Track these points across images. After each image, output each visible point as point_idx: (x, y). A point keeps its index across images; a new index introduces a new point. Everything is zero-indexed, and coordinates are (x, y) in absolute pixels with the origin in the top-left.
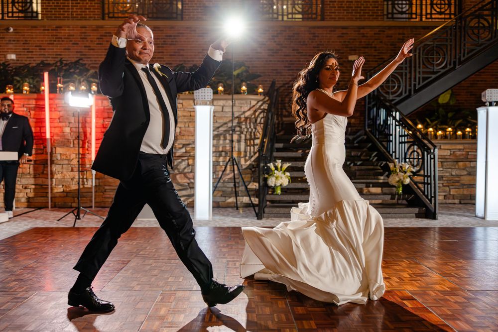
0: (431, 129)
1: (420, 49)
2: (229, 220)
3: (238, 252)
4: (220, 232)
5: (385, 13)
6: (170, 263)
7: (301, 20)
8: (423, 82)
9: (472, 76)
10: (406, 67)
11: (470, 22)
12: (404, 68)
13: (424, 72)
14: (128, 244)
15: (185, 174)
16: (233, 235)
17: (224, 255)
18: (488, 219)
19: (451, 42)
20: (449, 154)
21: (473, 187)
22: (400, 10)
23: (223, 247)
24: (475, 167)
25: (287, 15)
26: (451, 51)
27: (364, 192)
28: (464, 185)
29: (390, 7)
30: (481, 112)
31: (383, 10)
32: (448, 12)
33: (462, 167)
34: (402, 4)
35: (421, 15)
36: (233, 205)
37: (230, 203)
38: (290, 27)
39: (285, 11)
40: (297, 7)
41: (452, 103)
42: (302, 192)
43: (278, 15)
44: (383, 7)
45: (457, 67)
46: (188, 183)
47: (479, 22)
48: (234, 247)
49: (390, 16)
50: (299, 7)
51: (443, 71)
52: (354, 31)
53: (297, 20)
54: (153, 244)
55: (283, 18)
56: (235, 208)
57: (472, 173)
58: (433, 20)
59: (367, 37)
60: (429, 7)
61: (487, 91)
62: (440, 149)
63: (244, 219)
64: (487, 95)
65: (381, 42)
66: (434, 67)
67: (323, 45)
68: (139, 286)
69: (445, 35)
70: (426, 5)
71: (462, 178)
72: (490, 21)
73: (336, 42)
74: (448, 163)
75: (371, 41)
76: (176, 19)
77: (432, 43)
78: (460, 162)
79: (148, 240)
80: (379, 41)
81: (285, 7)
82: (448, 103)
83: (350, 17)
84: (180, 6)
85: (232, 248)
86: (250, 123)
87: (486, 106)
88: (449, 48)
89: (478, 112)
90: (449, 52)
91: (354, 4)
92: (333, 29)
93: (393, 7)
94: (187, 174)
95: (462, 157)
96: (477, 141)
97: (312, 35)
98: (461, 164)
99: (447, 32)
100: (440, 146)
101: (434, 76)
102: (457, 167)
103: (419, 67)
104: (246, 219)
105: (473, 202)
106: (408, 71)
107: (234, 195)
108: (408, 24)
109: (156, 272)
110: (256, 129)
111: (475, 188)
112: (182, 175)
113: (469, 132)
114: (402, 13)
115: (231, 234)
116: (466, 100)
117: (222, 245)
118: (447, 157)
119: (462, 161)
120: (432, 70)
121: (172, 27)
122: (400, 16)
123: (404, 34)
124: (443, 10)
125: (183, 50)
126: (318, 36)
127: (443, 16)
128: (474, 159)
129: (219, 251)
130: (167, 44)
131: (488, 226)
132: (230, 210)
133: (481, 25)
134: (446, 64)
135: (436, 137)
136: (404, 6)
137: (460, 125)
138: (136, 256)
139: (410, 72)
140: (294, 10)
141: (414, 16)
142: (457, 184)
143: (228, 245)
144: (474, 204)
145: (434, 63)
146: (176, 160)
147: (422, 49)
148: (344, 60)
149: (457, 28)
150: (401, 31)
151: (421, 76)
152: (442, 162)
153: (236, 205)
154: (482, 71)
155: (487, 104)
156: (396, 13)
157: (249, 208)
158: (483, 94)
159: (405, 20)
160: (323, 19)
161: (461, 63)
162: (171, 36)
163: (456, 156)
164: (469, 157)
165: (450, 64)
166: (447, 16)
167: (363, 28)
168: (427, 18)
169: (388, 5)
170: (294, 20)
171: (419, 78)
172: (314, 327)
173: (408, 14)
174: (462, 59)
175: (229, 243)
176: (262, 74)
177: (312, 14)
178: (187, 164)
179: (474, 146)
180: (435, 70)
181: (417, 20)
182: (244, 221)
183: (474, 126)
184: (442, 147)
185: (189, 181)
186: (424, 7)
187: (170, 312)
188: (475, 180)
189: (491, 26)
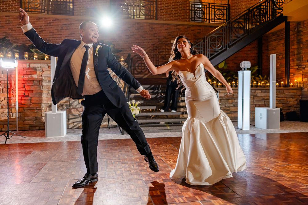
0: (215, 82)
1: (209, 39)
2: (105, 136)
3: (112, 155)
4: (101, 143)
5: (191, 17)
6: (72, 163)
7: (144, 19)
8: (211, 56)
9: (236, 54)
10: (202, 48)
11: (234, 25)
12: (201, 48)
13: (211, 51)
14: (44, 153)
15: (77, 109)
16: (108, 145)
17: (104, 157)
18: (244, 130)
19: (224, 35)
20: (224, 95)
21: (236, 113)
22: (198, 16)
23: (103, 152)
24: (237, 103)
25: (137, 16)
26: (224, 39)
27: (181, 117)
28: (232, 112)
29: (193, 14)
30: (240, 73)
31: (189, 16)
32: (223, 18)
33: (230, 102)
34: (199, 13)
35: (209, 20)
36: (106, 126)
37: (105, 125)
38: (138, 23)
39: (135, 13)
40: (142, 11)
41: (225, 68)
42: (146, 118)
43: (131, 15)
44: (189, 14)
45: (228, 49)
46: (79, 114)
47: (238, 25)
48: (109, 152)
49: (193, 19)
50: (143, 11)
51: (220, 51)
52: (174, 27)
53: (142, 19)
54: (60, 152)
55: (134, 17)
56: (108, 128)
57: (236, 105)
58: (215, 23)
59: (181, 30)
60: (213, 15)
61: (243, 62)
62: (220, 92)
63: (114, 135)
64: (243, 64)
65: (188, 33)
66: (216, 48)
67: (157, 34)
68: (54, 179)
69: (222, 31)
70: (212, 14)
71: (231, 108)
72: (244, 25)
73: (164, 32)
74: (224, 100)
75: (183, 33)
76: (69, 14)
77: (215, 35)
78: (229, 99)
79: (56, 150)
80: (187, 33)
81: (135, 11)
82: (223, 68)
83: (171, 18)
84: (71, 7)
85: (108, 152)
86: (116, 78)
87: (242, 70)
88: (223, 39)
89: (239, 73)
90: (224, 40)
91: (174, 12)
92: (162, 25)
93: (195, 14)
94: (78, 109)
95: (231, 97)
96: (238, 88)
97: (151, 28)
98: (230, 100)
99: (223, 30)
100: (220, 91)
101: (216, 53)
102: (228, 102)
103: (209, 48)
104: (115, 135)
105: (236, 121)
106: (203, 50)
107: (107, 120)
108: (202, 24)
109: (64, 169)
110: (119, 81)
111: (238, 113)
112: (75, 109)
113: (234, 84)
114: (199, 18)
115: (107, 144)
116: (232, 66)
117: (102, 151)
118: (223, 97)
119: (231, 99)
120: (215, 50)
121: (67, 20)
122: (198, 19)
123: (200, 30)
124: (220, 17)
125: (74, 33)
126: (154, 29)
127: (220, 21)
128: (237, 98)
129: (101, 154)
130: (64, 29)
131: (244, 134)
132: (105, 129)
133: (239, 27)
134: (222, 47)
135: (217, 86)
136: (200, 14)
137: (229, 80)
138: (50, 160)
139: (204, 51)
140: (140, 13)
141: (206, 20)
142: (228, 111)
143: (106, 151)
144: (237, 122)
145: (216, 46)
146: (71, 100)
147: (210, 38)
148: (169, 42)
149: (228, 28)
150: (199, 28)
151: (210, 53)
152: (220, 100)
153: (108, 127)
154: (240, 51)
155: (243, 69)
156: (196, 18)
157: (117, 128)
158: (241, 64)
159: (201, 22)
160: (157, 19)
161: (229, 47)
162: (66, 25)
163: (228, 96)
164: (234, 97)
165: (224, 47)
166: (222, 21)
167: (179, 25)
168: (212, 21)
169: (192, 13)
170: (140, 19)
171: (209, 54)
172: (159, 194)
173: (202, 18)
174: (230, 44)
175: (107, 149)
176: (122, 50)
177: (150, 15)
178: (78, 102)
179: (236, 91)
180: (217, 50)
181: (207, 22)
182: (114, 136)
183: (236, 80)
184: (221, 92)
185: (79, 113)
186: (211, 15)
187: (75, 192)
188: (237, 109)
189: (244, 27)
